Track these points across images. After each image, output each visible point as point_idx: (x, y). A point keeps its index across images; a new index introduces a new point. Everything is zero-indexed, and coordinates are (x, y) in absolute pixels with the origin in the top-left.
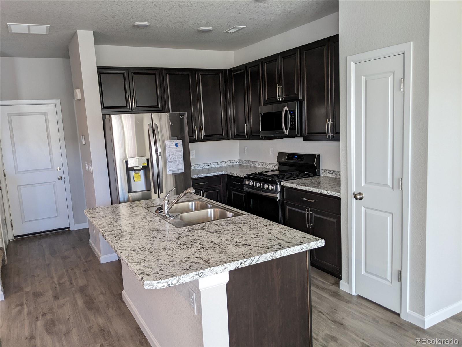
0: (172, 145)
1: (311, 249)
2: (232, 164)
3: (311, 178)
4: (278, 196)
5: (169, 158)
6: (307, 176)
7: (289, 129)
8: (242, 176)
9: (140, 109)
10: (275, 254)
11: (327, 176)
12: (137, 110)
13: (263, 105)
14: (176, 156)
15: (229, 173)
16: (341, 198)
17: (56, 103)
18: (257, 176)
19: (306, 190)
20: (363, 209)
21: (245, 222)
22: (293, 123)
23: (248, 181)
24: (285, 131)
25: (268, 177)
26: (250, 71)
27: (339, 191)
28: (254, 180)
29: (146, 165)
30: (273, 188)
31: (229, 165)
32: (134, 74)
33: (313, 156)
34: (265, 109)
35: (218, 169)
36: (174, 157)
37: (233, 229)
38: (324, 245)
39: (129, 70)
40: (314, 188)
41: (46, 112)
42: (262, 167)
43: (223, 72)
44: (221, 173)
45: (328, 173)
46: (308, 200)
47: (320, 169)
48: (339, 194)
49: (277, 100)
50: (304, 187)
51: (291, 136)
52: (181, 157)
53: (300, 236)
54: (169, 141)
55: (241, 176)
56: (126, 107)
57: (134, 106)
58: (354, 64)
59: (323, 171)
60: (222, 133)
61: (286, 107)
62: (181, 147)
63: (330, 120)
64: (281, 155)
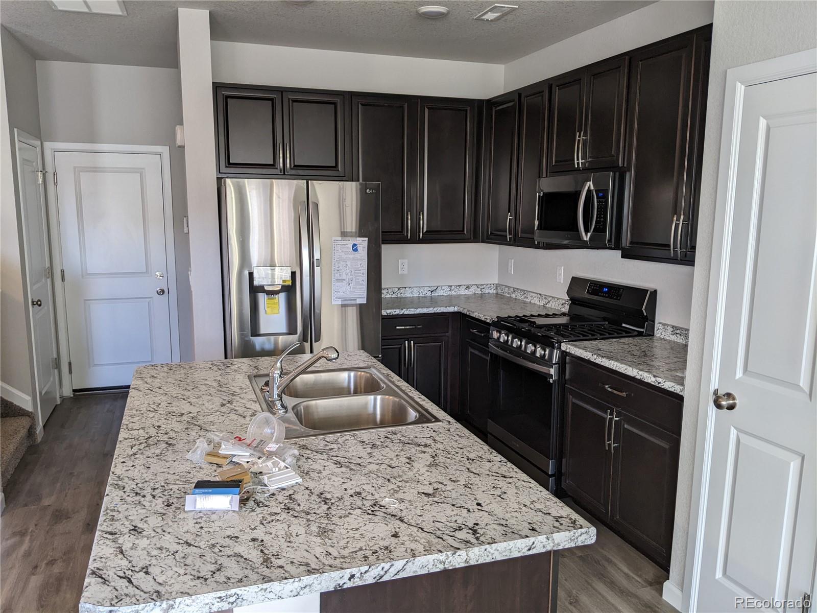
0: (344, 247)
1: (555, 548)
2: (481, 292)
3: (630, 339)
4: (552, 371)
5: (336, 273)
6: (624, 334)
7: (593, 232)
8: (488, 321)
9: (301, 172)
10: (451, 558)
11: (668, 338)
12: (293, 172)
13: (547, 177)
14: (353, 271)
15: (465, 312)
16: (683, 398)
17: (162, 152)
18: (517, 324)
19: (611, 369)
20: (733, 433)
21: (429, 442)
22: (600, 218)
23: (497, 331)
24: (584, 234)
25: (538, 329)
26: (527, 106)
27: (681, 381)
28: (509, 331)
29: (290, 283)
30: (545, 354)
31: (475, 294)
32: (294, 101)
33: (639, 293)
34: (548, 185)
35: (450, 300)
36: (348, 271)
37: (392, 459)
38: (593, 541)
39: (284, 93)
40: (630, 366)
41: (143, 169)
42: (538, 303)
43: (476, 105)
44: (451, 309)
45: (671, 332)
46: (615, 392)
47: (654, 321)
48: (682, 388)
49: (575, 166)
50: (608, 360)
51: (596, 244)
52: (362, 272)
53: (538, 506)
54: (340, 238)
55: (486, 319)
56: (273, 166)
57: (288, 165)
58: (743, 87)
59: (661, 327)
60: (462, 229)
61: (589, 182)
62: (363, 253)
63: (682, 217)
64: (576, 282)
